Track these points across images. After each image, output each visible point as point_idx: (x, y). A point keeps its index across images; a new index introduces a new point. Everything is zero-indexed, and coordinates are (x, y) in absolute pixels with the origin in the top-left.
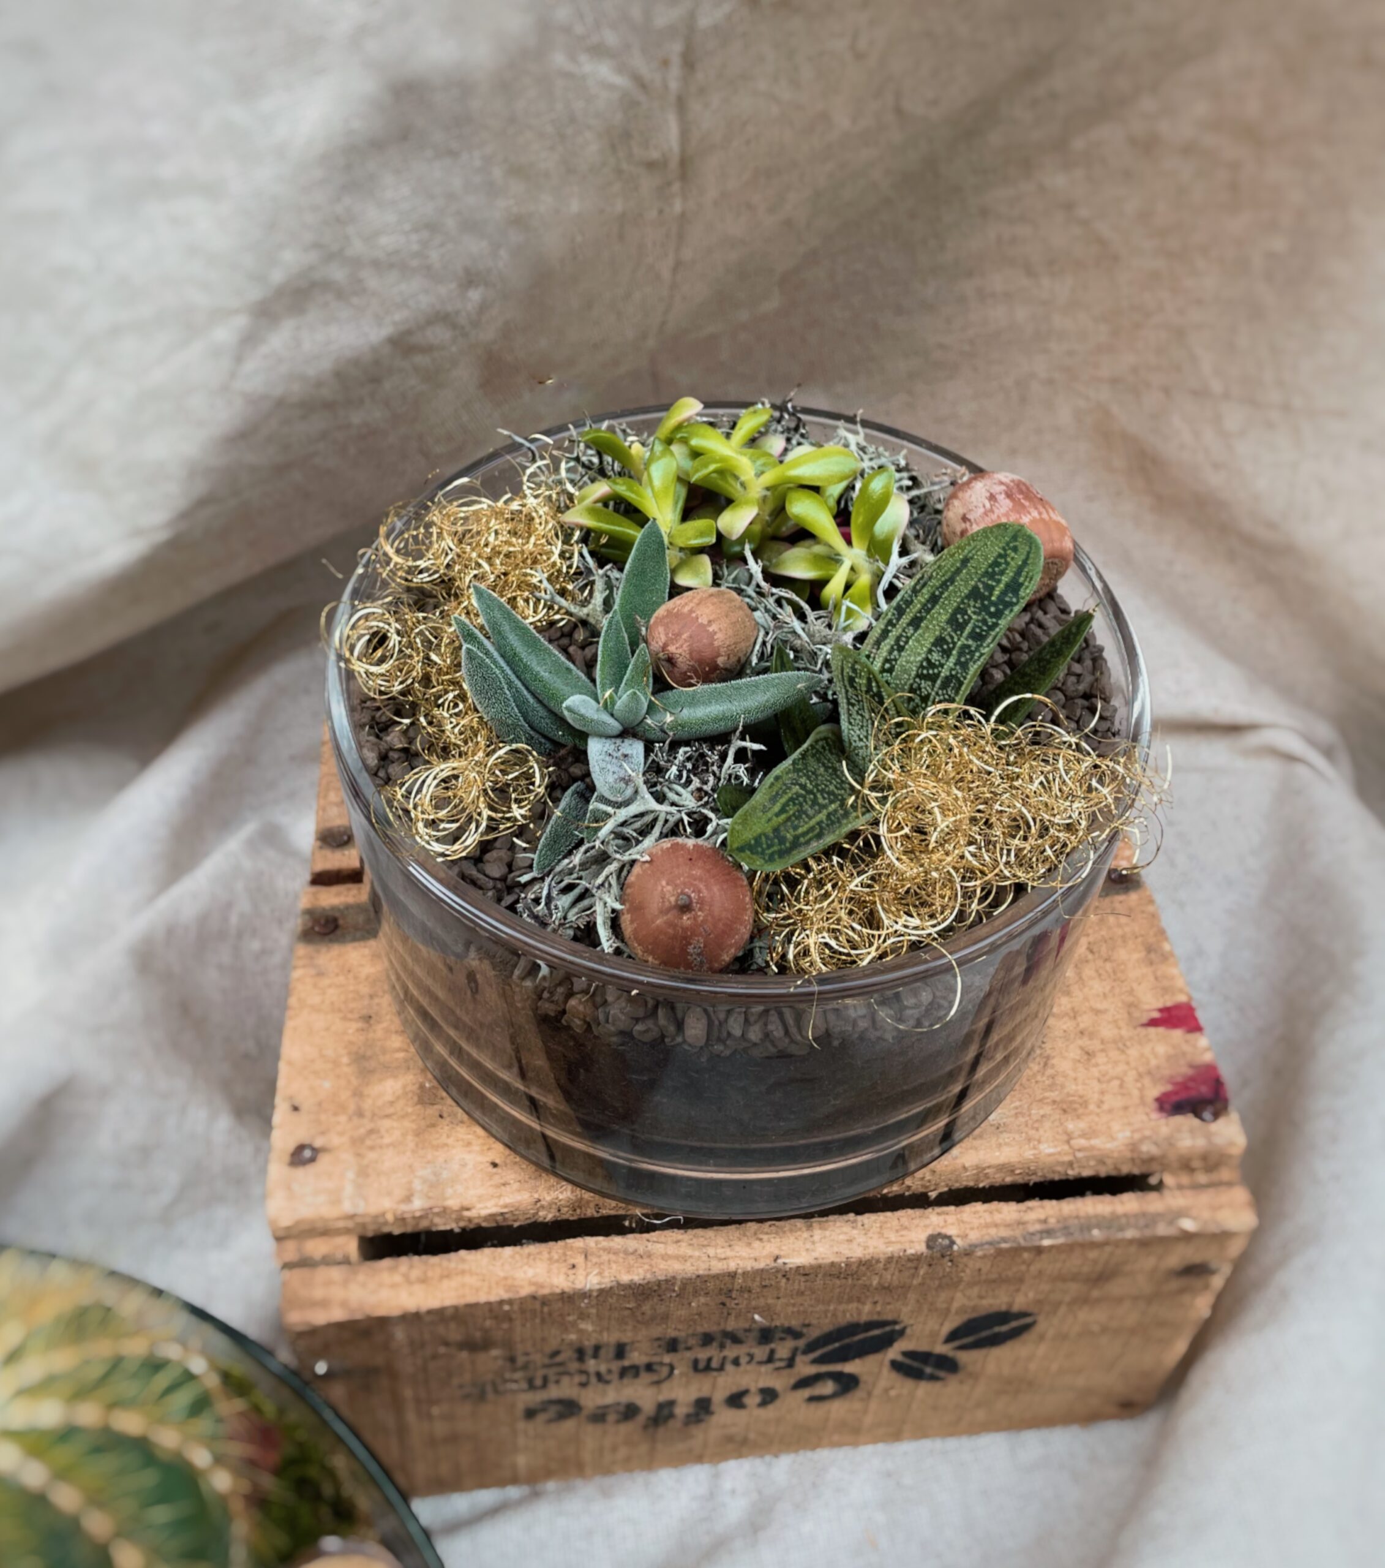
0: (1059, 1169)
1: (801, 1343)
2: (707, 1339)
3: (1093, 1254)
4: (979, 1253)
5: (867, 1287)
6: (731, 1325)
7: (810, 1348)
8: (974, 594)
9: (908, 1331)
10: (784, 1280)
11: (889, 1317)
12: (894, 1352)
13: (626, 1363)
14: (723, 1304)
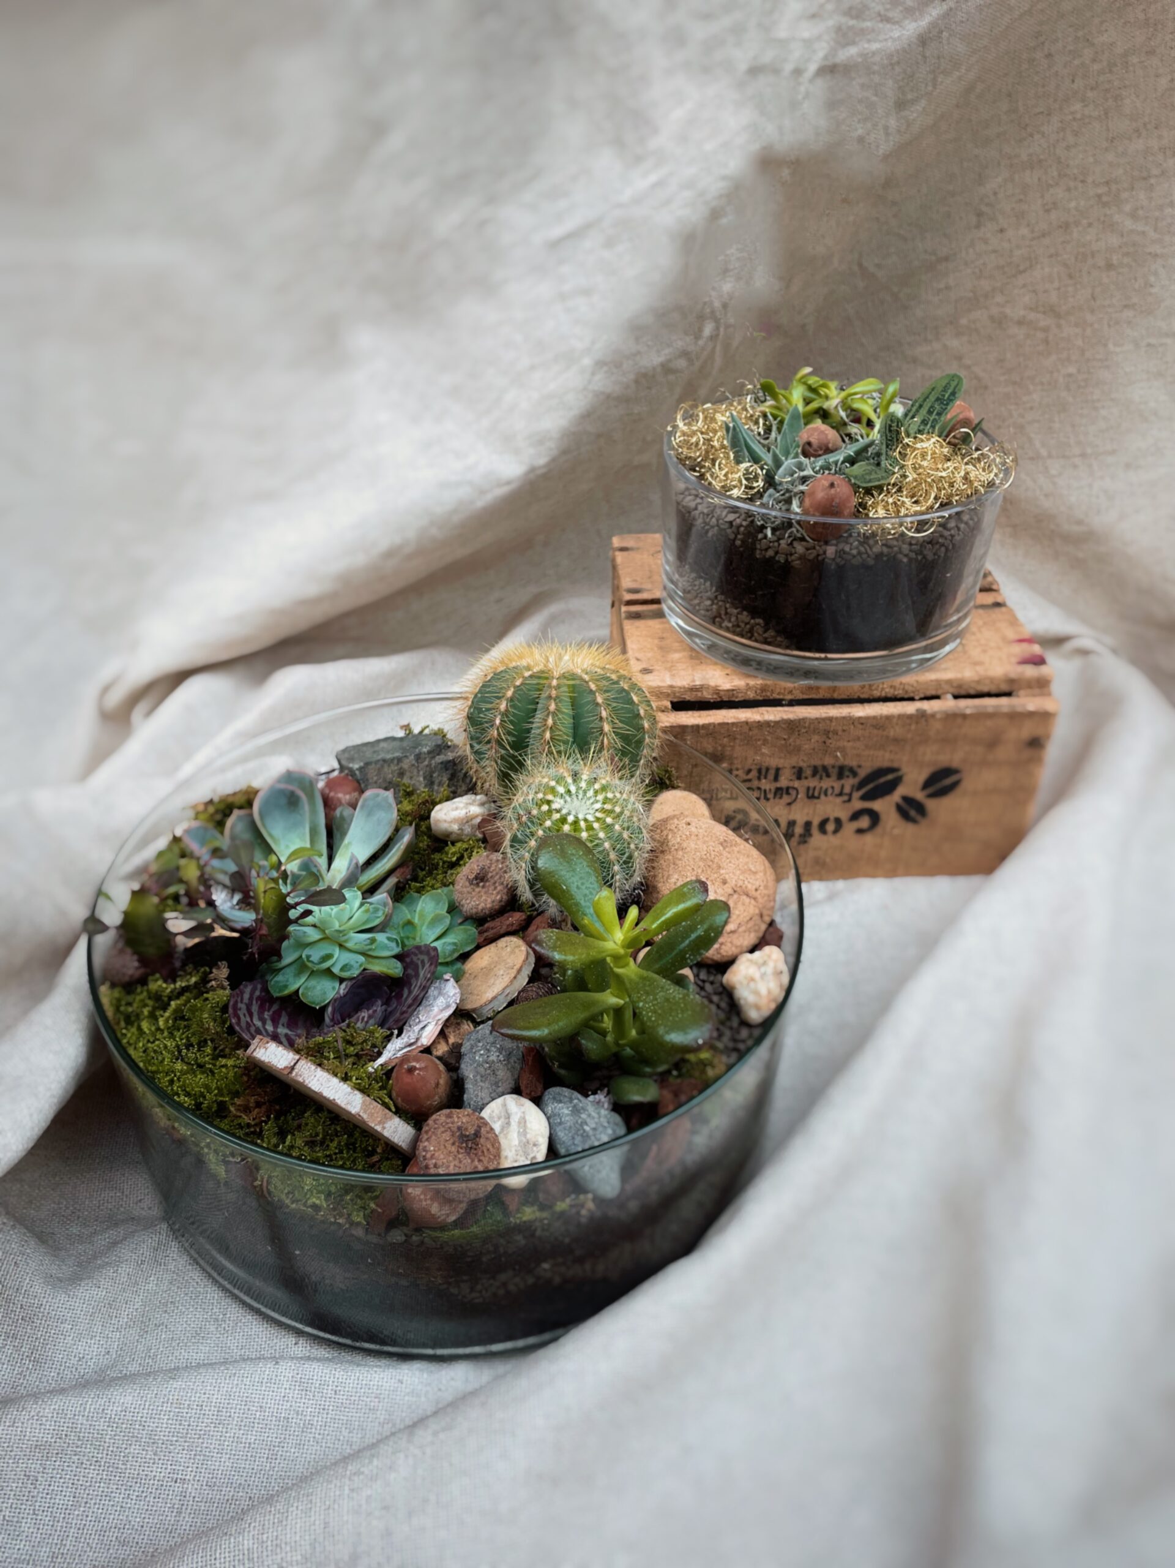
0: (973, 685)
1: (855, 781)
2: (815, 771)
3: (989, 723)
4: (938, 716)
5: (887, 737)
6: (828, 761)
7: (860, 786)
8: (938, 399)
9: (905, 779)
10: (852, 727)
11: (895, 765)
12: (896, 796)
13: (778, 785)
14: (825, 742)
